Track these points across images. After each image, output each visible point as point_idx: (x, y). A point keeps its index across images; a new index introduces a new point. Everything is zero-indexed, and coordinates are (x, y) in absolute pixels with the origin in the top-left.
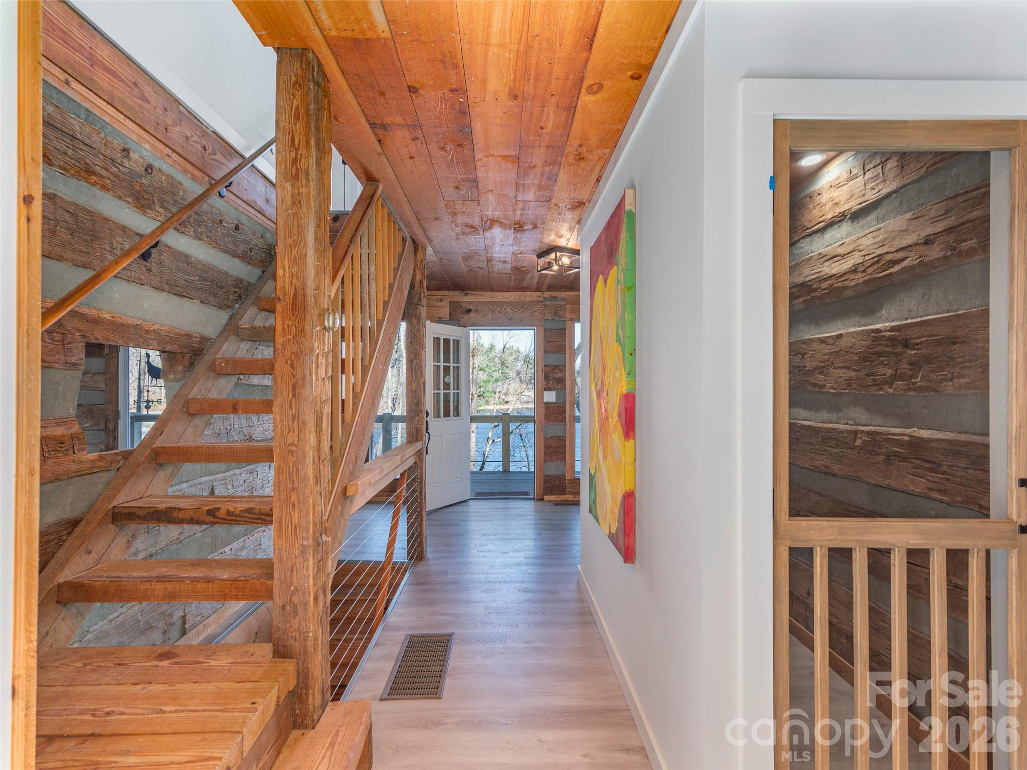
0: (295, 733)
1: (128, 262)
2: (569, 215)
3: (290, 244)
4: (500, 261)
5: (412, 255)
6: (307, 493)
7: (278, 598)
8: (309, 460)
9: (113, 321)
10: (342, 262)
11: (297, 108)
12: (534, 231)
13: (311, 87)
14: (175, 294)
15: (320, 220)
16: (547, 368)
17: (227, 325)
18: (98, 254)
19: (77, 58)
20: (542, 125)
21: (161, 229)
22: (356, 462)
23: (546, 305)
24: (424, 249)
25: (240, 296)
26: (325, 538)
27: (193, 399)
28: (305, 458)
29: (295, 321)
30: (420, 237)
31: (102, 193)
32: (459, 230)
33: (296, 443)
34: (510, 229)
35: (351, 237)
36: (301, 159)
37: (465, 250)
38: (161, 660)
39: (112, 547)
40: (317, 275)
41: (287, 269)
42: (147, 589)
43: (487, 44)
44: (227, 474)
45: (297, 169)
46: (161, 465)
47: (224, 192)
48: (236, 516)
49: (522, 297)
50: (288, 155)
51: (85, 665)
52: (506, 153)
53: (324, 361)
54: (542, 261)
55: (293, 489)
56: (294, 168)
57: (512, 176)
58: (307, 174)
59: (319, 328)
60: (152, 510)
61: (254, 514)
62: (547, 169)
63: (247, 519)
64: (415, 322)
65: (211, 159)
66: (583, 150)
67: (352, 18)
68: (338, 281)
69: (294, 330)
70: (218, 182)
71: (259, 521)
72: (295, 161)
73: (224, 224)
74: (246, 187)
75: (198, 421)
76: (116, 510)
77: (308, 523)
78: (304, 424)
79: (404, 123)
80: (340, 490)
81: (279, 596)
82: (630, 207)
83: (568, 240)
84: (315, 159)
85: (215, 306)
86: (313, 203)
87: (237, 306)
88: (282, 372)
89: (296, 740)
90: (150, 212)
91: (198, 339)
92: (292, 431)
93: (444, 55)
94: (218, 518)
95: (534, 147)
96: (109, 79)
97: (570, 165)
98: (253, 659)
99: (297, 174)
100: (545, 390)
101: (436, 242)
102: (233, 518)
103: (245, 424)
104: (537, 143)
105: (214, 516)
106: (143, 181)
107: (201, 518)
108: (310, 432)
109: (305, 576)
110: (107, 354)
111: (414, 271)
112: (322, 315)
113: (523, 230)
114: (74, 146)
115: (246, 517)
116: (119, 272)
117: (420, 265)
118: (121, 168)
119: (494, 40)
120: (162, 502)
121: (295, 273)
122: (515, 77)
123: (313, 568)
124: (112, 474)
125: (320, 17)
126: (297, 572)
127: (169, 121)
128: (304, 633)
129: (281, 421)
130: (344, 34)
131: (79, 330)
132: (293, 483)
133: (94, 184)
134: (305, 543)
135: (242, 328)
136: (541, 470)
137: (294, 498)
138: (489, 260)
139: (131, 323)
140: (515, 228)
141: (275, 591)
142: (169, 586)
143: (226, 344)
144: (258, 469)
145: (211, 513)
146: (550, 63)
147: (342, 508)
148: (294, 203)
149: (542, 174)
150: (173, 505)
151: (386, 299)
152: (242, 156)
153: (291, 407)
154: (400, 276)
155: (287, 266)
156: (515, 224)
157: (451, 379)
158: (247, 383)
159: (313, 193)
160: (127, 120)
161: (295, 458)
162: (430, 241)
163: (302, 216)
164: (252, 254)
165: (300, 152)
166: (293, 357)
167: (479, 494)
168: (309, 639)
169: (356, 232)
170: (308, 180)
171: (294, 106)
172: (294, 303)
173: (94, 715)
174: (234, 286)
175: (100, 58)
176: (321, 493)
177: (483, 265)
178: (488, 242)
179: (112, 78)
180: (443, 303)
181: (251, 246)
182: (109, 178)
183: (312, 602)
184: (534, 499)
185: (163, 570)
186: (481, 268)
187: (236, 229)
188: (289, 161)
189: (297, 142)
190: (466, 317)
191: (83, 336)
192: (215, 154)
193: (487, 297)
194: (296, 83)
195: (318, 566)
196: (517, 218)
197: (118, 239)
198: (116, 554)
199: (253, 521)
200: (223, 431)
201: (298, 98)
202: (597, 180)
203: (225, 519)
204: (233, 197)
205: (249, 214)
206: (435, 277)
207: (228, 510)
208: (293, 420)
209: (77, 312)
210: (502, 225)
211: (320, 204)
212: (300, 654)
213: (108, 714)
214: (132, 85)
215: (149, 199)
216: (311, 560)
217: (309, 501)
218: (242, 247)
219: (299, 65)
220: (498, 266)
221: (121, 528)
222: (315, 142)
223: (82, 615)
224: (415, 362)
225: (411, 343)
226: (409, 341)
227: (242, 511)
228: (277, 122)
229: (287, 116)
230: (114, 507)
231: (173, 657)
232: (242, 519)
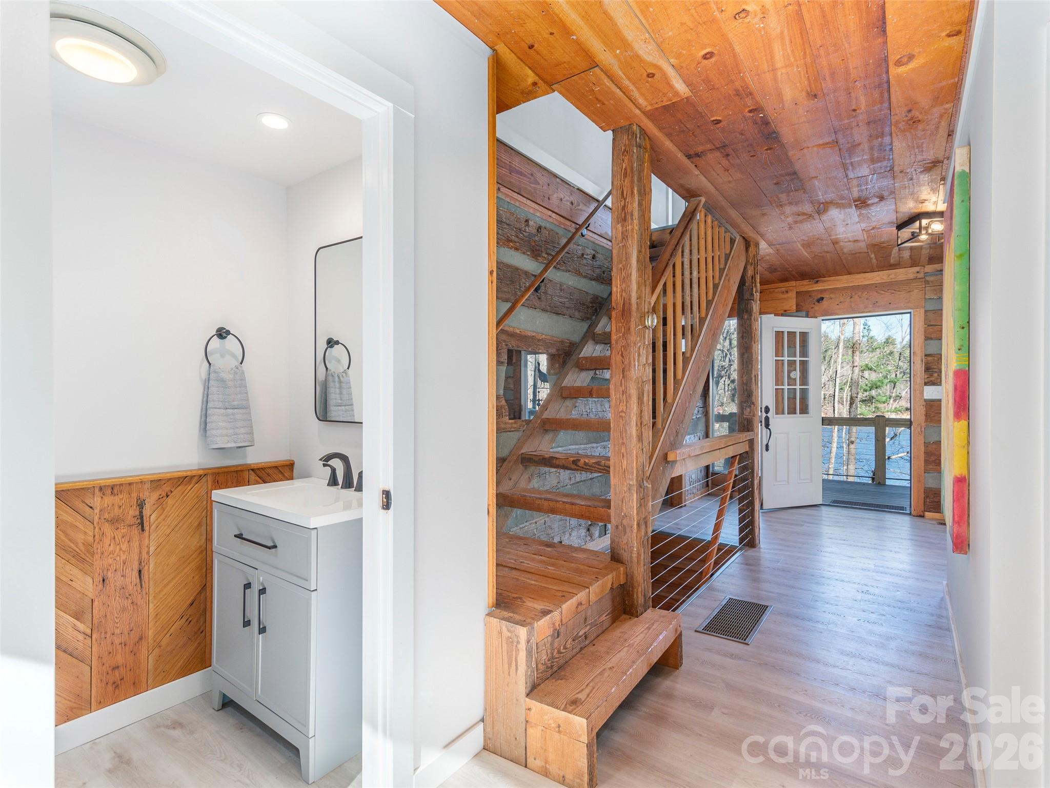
0: (624, 616)
1: (528, 295)
2: (925, 178)
3: (621, 269)
4: (850, 241)
5: (744, 252)
6: (632, 447)
7: (613, 520)
8: (633, 423)
9: (521, 335)
10: (662, 274)
11: (625, 169)
12: (883, 203)
13: (635, 151)
14: (554, 313)
15: (641, 247)
16: (929, 358)
17: (586, 332)
18: (513, 292)
19: (504, 172)
20: (854, 107)
21: (545, 270)
22: (677, 436)
23: (927, 282)
24: (757, 245)
25: (596, 310)
26: (646, 484)
27: (565, 387)
28: (630, 421)
29: (624, 323)
30: (751, 234)
31: (515, 253)
32: (790, 220)
33: (624, 410)
34: (850, 207)
35: (671, 251)
36: (628, 205)
37: (803, 238)
38: (547, 548)
39: (521, 479)
40: (639, 287)
41: (619, 286)
42: (539, 504)
43: (774, 70)
44: (588, 446)
45: (625, 213)
46: (546, 431)
47: (585, 231)
48: (590, 466)
49: (892, 276)
50: (619, 204)
51: (510, 541)
52: (821, 142)
53: (644, 352)
54: (906, 233)
55: (623, 444)
56: (623, 213)
57: (835, 158)
58: (632, 215)
59: (640, 327)
60: (541, 457)
61: (601, 466)
62: (876, 143)
63: (596, 469)
64: (746, 317)
65: (576, 210)
66: (916, 113)
67: (660, 95)
68: (660, 287)
69: (623, 330)
70: (581, 226)
71: (605, 472)
72: (624, 208)
73: (585, 256)
74: (600, 223)
75: (568, 403)
76: (523, 456)
77: (633, 468)
78: (630, 397)
79: (713, 147)
80: (661, 454)
81: (614, 518)
82: (963, 168)
83: (936, 203)
84: (637, 203)
85: (579, 319)
86: (636, 236)
87: (594, 317)
88: (615, 360)
89: (625, 620)
90: (540, 258)
91: (568, 344)
92: (622, 401)
93: (737, 91)
94: (579, 466)
95: (852, 128)
96: (519, 178)
97: (903, 131)
98: (598, 559)
99: (625, 217)
100: (926, 384)
101: (769, 236)
102: (588, 467)
103: (600, 409)
104: (854, 124)
105: (576, 465)
106: (537, 238)
107: (569, 466)
108: (634, 403)
109: (631, 506)
110: (514, 363)
111: (745, 268)
112: (642, 318)
113: (868, 205)
114: (502, 227)
115: (596, 467)
116: (523, 303)
117: (752, 261)
118: (524, 233)
119: (779, 65)
120: (547, 454)
121: (624, 289)
122: (810, 82)
123: (637, 502)
124: (520, 433)
125: (638, 102)
126: (626, 503)
127: (550, 192)
128: (631, 547)
129: (615, 395)
130: (656, 106)
131: (504, 341)
132: (623, 440)
133: (511, 248)
134: (631, 483)
135: (597, 334)
136: (919, 481)
137: (623, 450)
138: (835, 243)
139: (529, 335)
140: (856, 206)
141: (611, 514)
142: (551, 504)
143: (586, 347)
144: (610, 446)
145: (575, 462)
146: (843, 60)
147: (663, 469)
148: (623, 238)
149: (871, 148)
150: (553, 456)
151: (710, 298)
152: (598, 201)
153: (621, 385)
154: (727, 275)
155: (619, 283)
156: (855, 201)
157: (796, 374)
158: (601, 377)
159: (636, 228)
160: (528, 201)
161: (624, 422)
162: (762, 236)
163: (629, 246)
164: (605, 275)
165: (627, 200)
166: (623, 349)
167: (835, 502)
168: (634, 552)
169: (676, 246)
170: (632, 219)
171: (624, 167)
172: (623, 310)
173: (515, 561)
174: (591, 303)
175: (514, 166)
176: (643, 449)
177: (831, 248)
178: (828, 225)
179: (520, 176)
180: (790, 294)
181: (604, 269)
182: (518, 242)
183: (635, 526)
184: (910, 514)
185: (548, 495)
186: (827, 252)
187: (593, 258)
188: (620, 208)
189: (625, 194)
190: (818, 307)
191: (507, 345)
192: (579, 205)
193: (844, 281)
194: (625, 150)
195: (640, 502)
196: (856, 194)
197: (523, 280)
198: (523, 484)
199: (600, 470)
200: (585, 413)
201: (626, 161)
202: (949, 135)
203: (583, 468)
204: (591, 234)
205: (602, 244)
206: (775, 269)
207: (585, 462)
208: (623, 394)
209: (503, 330)
210: (838, 206)
211: (642, 234)
212: (628, 561)
213: (522, 562)
214: (530, 176)
215: (539, 250)
216: (635, 495)
217: (633, 453)
218: (598, 271)
219: (626, 137)
220: (848, 247)
221: (526, 467)
222: (638, 190)
223: (507, 517)
224: (746, 355)
225: (742, 337)
226: (741, 335)
227: (593, 463)
228: (612, 182)
229: (619, 177)
230: (522, 453)
231: (554, 548)
232: (593, 469)
